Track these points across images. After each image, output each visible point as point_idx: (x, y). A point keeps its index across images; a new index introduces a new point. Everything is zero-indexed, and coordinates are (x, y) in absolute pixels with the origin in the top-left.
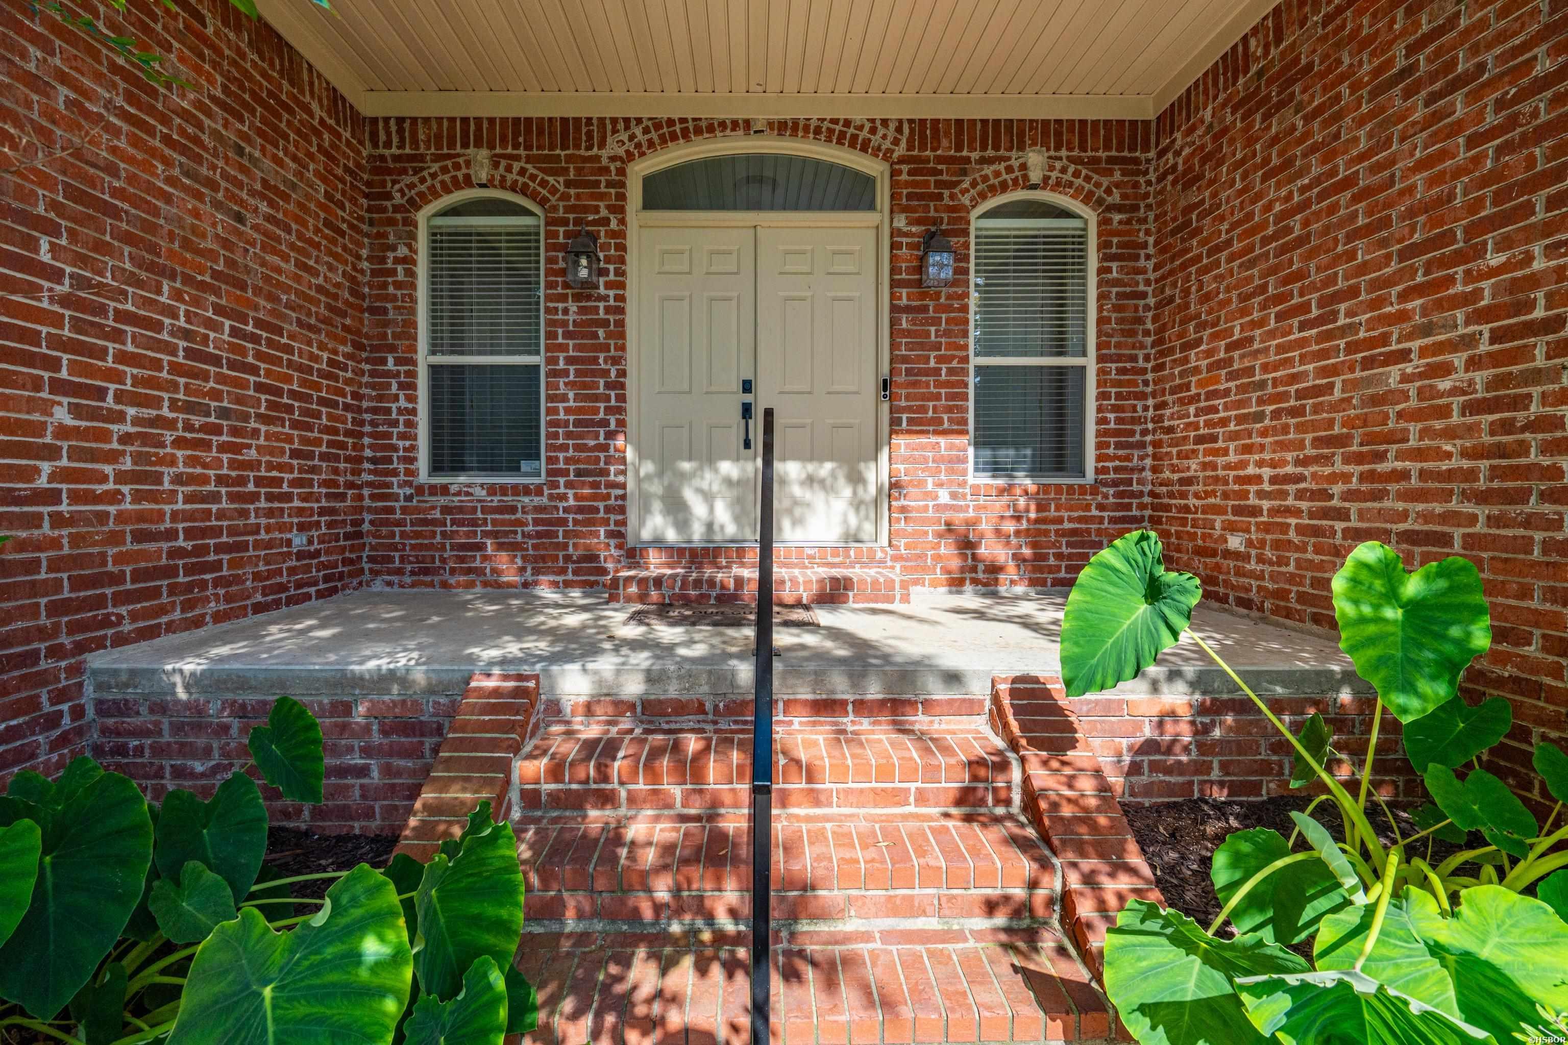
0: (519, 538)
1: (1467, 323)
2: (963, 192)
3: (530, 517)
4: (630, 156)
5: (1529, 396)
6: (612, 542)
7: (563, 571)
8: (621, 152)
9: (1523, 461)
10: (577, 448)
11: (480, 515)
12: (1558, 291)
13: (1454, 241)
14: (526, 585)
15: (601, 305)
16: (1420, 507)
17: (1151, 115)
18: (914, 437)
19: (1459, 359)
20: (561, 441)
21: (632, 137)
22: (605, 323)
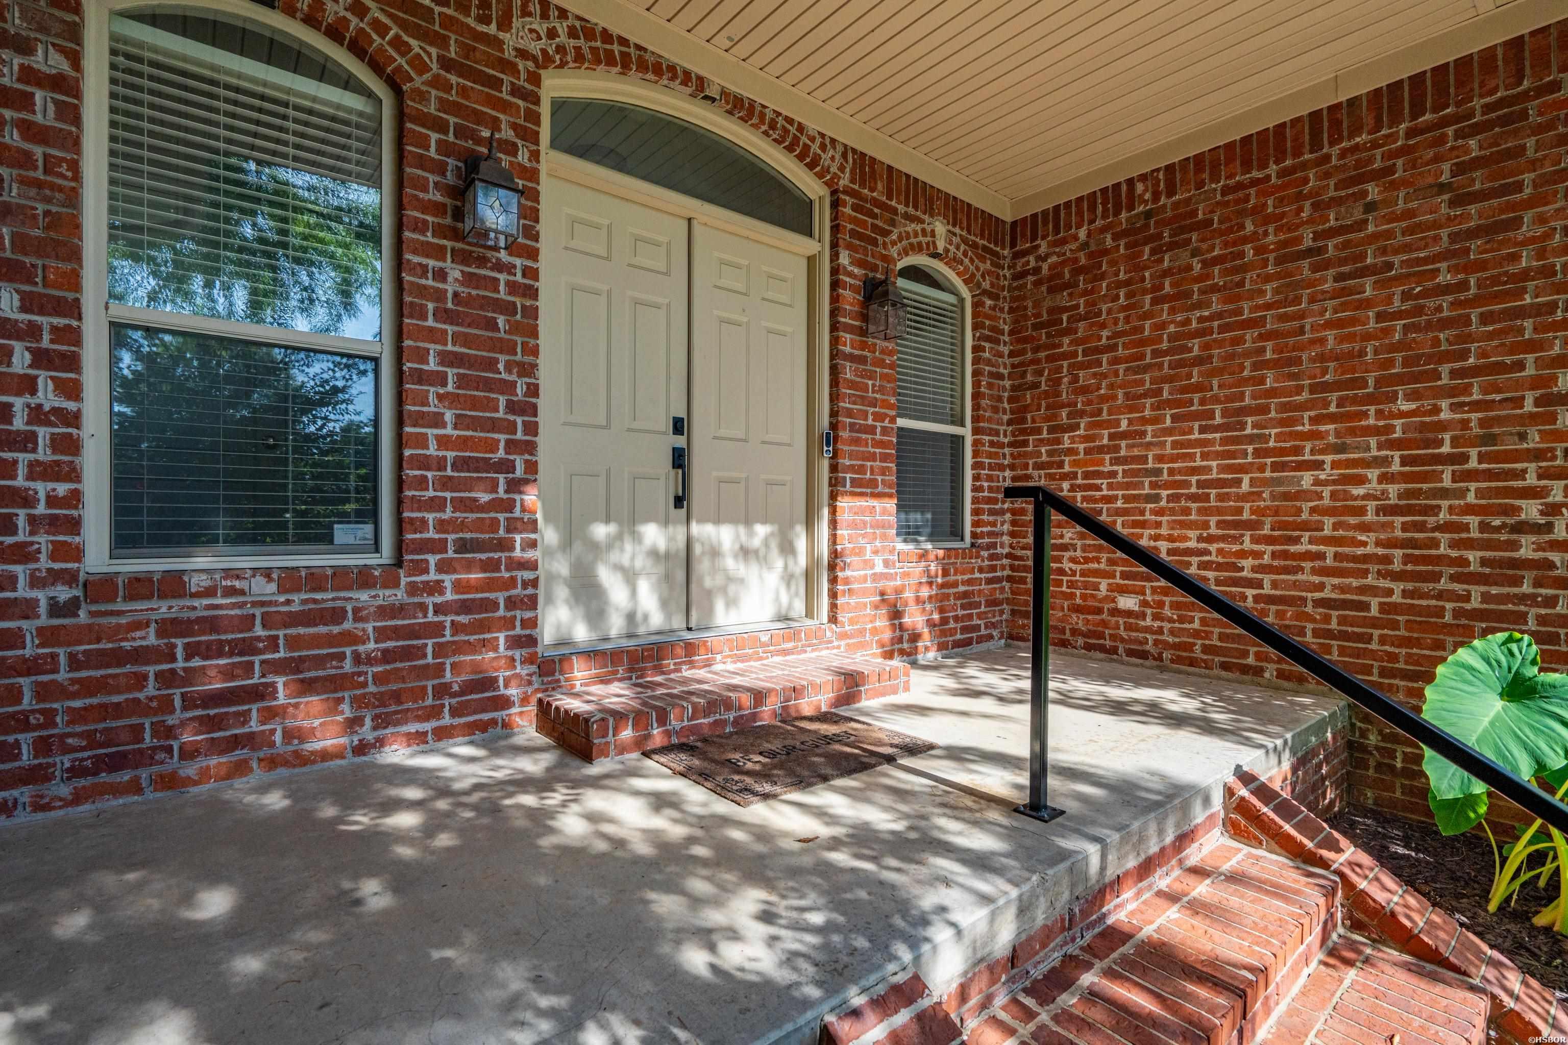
0: (348, 666)
1: (1380, 448)
2: (894, 243)
3: (369, 627)
4: (547, 60)
5: (1439, 507)
6: (517, 654)
7: (434, 712)
8: (535, 47)
9: (1433, 552)
10: (462, 505)
11: (259, 631)
12: (1463, 436)
13: (1366, 387)
14: (361, 749)
15: (502, 277)
16: (1336, 581)
17: (1008, 217)
18: (856, 499)
19: (1373, 474)
20: (431, 493)
21: (552, 34)
22: (509, 309)
